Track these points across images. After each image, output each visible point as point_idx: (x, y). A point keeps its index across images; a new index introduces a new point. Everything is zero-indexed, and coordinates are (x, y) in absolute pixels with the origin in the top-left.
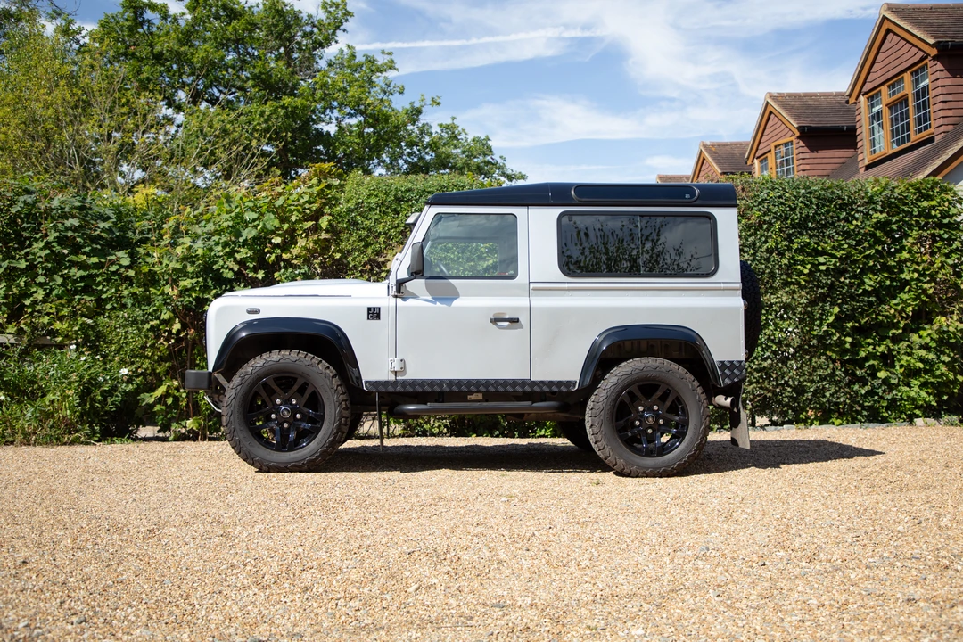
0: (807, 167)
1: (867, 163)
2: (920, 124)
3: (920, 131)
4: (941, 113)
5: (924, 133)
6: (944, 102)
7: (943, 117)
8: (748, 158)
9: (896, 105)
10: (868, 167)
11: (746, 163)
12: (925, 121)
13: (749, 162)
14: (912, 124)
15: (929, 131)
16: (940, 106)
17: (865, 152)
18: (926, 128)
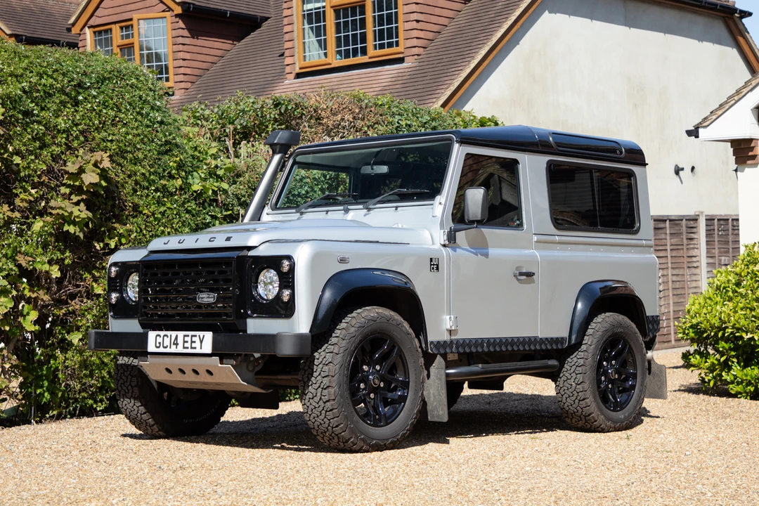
0: (188, 56)
1: (298, 70)
2: (381, 38)
3: (382, 46)
4: (415, 33)
5: (387, 51)
6: (418, 21)
7: (417, 38)
8: (73, 24)
9: (346, 10)
10: (298, 76)
11: (69, 30)
12: (390, 37)
13: (75, 30)
14: (370, 37)
15: (394, 49)
16: (415, 25)
17: (296, 55)
18: (390, 45)
